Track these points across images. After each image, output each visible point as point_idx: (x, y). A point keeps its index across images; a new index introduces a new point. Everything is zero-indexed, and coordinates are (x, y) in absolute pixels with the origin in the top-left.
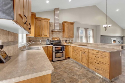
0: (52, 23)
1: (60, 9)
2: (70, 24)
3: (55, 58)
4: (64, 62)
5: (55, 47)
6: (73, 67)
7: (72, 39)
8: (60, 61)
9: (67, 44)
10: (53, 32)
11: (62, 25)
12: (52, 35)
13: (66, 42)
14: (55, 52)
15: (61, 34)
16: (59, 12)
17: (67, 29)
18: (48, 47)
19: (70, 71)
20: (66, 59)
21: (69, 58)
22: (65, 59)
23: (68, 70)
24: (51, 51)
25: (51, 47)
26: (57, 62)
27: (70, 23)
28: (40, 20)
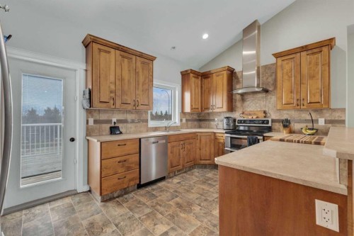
10: (246, 97)
12: (242, 106)
18: (217, 135)
24: (222, 145)
27: (304, 49)
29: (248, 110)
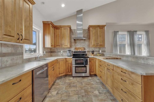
0: (74, 30)
1: (83, 11)
2: (98, 28)
3: (76, 73)
4: (86, 80)
5: (76, 60)
6: (93, 89)
7: (104, 49)
8: (81, 78)
9: (94, 56)
10: (76, 41)
11: (87, 30)
12: (75, 45)
13: (93, 53)
14: (75, 65)
15: (87, 43)
16: (82, 15)
17: (93, 35)
18: (67, 59)
19: (84, 94)
20: (91, 75)
21: (96, 75)
22: (89, 76)
23: (83, 91)
24: (70, 64)
25: (70, 59)
26: (77, 78)
27: (99, 26)
28: (59, 28)
29: (78, 47)
